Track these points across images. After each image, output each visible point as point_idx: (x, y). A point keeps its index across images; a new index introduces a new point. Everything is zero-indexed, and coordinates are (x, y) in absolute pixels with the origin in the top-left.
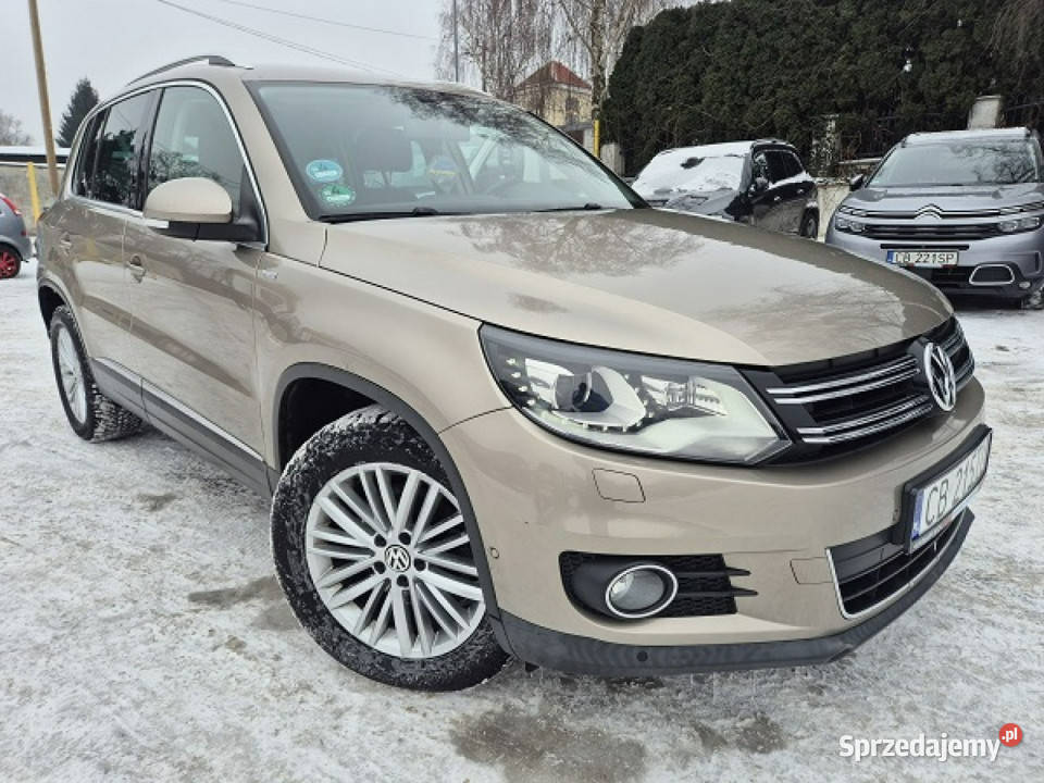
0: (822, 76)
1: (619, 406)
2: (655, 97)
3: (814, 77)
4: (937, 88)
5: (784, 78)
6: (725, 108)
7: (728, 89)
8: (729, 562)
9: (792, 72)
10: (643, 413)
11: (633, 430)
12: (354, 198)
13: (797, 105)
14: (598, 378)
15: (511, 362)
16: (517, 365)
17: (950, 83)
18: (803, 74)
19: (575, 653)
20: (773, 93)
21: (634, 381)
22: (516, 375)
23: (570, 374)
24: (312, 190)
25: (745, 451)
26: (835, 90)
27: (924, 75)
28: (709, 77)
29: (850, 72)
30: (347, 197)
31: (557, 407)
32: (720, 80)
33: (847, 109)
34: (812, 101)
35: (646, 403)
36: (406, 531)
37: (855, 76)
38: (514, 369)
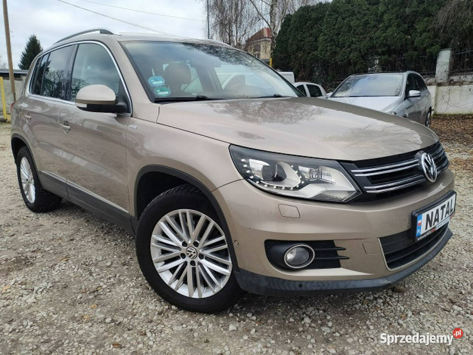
0: (371, 38)
1: (289, 179)
2: (297, 48)
3: (368, 39)
4: (423, 44)
5: (354, 39)
6: (328, 53)
7: (329, 44)
8: (337, 244)
9: (358, 36)
10: (299, 181)
11: (295, 189)
12: (170, 93)
13: (360, 52)
14: (280, 167)
15: (243, 160)
16: (246, 161)
17: (428, 42)
18: (363, 38)
19: (272, 285)
20: (349, 46)
21: (296, 168)
22: (245, 166)
23: (268, 165)
24: (151, 89)
25: (343, 197)
26: (377, 45)
27: (417, 38)
28: (321, 38)
29: (384, 37)
30: (167, 93)
31: (263, 179)
32: (326, 40)
33: (383, 53)
34: (367, 50)
35: (301, 177)
36: (197, 241)
37: (386, 38)
38: (244, 163)
